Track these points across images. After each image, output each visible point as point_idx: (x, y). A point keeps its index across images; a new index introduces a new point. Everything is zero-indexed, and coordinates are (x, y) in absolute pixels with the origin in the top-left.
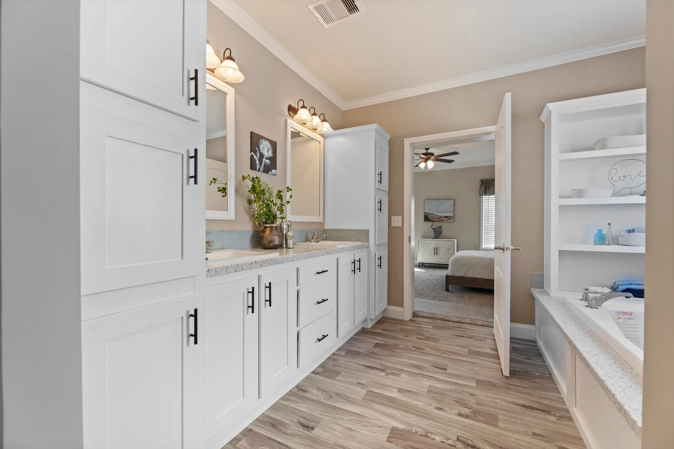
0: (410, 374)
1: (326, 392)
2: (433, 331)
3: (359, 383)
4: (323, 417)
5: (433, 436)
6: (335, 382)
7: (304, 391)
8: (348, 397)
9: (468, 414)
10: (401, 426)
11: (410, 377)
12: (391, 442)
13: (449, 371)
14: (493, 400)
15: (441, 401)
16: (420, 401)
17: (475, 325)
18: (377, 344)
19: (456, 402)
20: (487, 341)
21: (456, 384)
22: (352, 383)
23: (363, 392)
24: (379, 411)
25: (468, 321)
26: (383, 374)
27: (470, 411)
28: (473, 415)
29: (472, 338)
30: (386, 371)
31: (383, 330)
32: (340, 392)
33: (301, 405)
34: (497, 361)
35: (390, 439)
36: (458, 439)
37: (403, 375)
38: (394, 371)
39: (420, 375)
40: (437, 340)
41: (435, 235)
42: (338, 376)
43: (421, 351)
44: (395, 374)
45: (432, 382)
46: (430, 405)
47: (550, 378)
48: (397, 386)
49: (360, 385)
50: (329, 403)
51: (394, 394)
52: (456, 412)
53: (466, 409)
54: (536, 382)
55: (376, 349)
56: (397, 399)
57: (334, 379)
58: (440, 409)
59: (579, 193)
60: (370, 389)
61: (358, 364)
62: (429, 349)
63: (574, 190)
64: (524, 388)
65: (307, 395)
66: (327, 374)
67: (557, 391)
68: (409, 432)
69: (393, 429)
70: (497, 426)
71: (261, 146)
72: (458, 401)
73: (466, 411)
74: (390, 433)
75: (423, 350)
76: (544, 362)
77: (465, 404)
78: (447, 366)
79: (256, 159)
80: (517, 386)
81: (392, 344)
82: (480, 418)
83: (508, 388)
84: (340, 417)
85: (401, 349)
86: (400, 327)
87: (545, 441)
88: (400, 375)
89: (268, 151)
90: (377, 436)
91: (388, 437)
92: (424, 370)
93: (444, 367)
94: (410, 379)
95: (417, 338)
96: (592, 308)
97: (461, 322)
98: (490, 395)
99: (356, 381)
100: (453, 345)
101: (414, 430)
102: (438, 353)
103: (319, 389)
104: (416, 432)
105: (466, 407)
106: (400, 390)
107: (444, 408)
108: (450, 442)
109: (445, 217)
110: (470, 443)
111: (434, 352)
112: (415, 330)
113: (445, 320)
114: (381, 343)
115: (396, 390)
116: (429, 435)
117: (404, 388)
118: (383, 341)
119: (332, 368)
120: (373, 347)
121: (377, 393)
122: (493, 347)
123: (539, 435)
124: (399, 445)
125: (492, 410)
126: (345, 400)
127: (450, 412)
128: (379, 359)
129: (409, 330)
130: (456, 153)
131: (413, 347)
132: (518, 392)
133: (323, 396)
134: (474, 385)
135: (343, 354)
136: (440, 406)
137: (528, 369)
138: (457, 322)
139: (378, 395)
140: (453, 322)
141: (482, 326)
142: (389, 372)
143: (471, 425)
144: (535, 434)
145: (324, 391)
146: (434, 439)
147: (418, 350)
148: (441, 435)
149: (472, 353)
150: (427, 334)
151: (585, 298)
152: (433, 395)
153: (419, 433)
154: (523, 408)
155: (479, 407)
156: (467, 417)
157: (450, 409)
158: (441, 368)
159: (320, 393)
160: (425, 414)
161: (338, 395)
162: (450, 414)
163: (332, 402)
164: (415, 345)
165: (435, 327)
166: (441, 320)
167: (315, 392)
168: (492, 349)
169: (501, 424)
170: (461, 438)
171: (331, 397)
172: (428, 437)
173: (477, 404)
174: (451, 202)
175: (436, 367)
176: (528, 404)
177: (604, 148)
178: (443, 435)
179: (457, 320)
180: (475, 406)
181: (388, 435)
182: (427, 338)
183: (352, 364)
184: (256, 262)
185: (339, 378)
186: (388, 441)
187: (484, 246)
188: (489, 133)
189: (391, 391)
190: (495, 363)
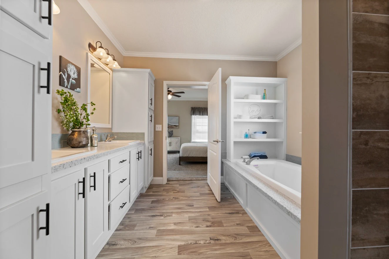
0: (177, 213)
1: (131, 240)
2: (180, 187)
3: (150, 228)
4: (135, 257)
5: (199, 242)
6: (134, 232)
7: (114, 245)
8: (147, 238)
9: (210, 225)
10: (183, 243)
11: (177, 215)
12: (180, 254)
13: (195, 206)
14: (218, 214)
15: (197, 223)
16: (187, 226)
17: (198, 180)
18: (152, 201)
19: (203, 220)
20: (206, 187)
21: (200, 212)
22: (146, 229)
23: (154, 232)
24: (167, 240)
25: (195, 179)
26: (162, 218)
27: (210, 223)
28: (212, 225)
29: (199, 187)
30: (164, 215)
31: (153, 192)
32: (140, 237)
33: (116, 255)
34: (213, 196)
35: (179, 253)
36: (211, 239)
37: (174, 215)
38: (168, 214)
39: (182, 212)
40: (183, 192)
41: (170, 136)
42: (135, 227)
43: (178, 199)
44: (169, 216)
45: (189, 214)
46: (192, 226)
47: (234, 198)
48: (172, 222)
49: (151, 228)
50: (135, 246)
51: (172, 227)
52: (205, 226)
53: (208, 223)
54: (230, 201)
55: (153, 204)
56: (175, 229)
57: (133, 230)
58: (197, 227)
59: (240, 117)
60: (158, 229)
61: (145, 216)
62: (182, 197)
63: (238, 115)
64: (227, 205)
65: (118, 247)
66: (127, 228)
67: (238, 203)
68: (188, 245)
69: (179, 247)
70: (223, 226)
71: (69, 69)
72: (205, 220)
73: (209, 224)
74: (178, 250)
75: (179, 198)
76: (230, 191)
77: (207, 220)
78: (193, 204)
79: (65, 78)
80: (224, 205)
81: (161, 199)
82: (216, 225)
83: (221, 207)
84: (146, 252)
85: (167, 201)
86: (162, 188)
87: (242, 226)
88: (172, 215)
89: (74, 73)
90: (172, 254)
91: (178, 252)
92: (183, 209)
93: (192, 205)
94: (178, 216)
95: (174, 193)
96: (248, 165)
97: (192, 180)
98: (216, 213)
99: (148, 227)
100: (192, 192)
101: (190, 242)
102: (187, 198)
103: (125, 240)
104: (191, 243)
105: (208, 222)
106: (175, 224)
107: (199, 226)
108: (208, 242)
109: (175, 126)
110: (216, 238)
111: (184, 198)
112: (171, 188)
113: (184, 181)
114: (155, 200)
115: (173, 224)
116: (197, 242)
117: (177, 222)
118: (155, 199)
119: (129, 223)
120: (151, 203)
121: (163, 229)
122: (209, 189)
123: (239, 224)
124: (185, 254)
125: (219, 219)
126: (145, 241)
127: (202, 226)
128: (157, 210)
129: (168, 189)
130: (183, 93)
131: (173, 198)
132: (225, 208)
133: (130, 243)
134: (208, 210)
135: (133, 212)
136: (197, 225)
137: (226, 196)
138: (190, 180)
139: (164, 231)
140: (188, 180)
141: (202, 180)
142: (165, 215)
143: (213, 229)
144: (237, 224)
145: (129, 240)
146: (200, 243)
147: (177, 199)
148: (203, 240)
149: (202, 194)
150: (178, 189)
151: (244, 161)
152: (192, 221)
153: (193, 243)
154: (230, 214)
155: (213, 220)
156: (210, 226)
157: (202, 225)
158: (191, 206)
159: (126, 242)
160: (192, 232)
161: (140, 239)
162: (203, 228)
163: (137, 245)
164: (174, 197)
165: (181, 185)
166: (182, 180)
167: (122, 242)
168: (209, 191)
169: (225, 225)
170: (212, 238)
171: (135, 242)
172: (197, 243)
173: (212, 218)
174: (178, 118)
175: (188, 206)
176: (231, 212)
177: (247, 98)
178: (204, 240)
179: (190, 179)
180: (211, 220)
181: (177, 251)
182: (178, 192)
183: (142, 217)
184: (84, 158)
185: (136, 228)
186: (179, 254)
187: (193, 140)
188: (205, 85)
189: (171, 226)
190: (212, 197)
